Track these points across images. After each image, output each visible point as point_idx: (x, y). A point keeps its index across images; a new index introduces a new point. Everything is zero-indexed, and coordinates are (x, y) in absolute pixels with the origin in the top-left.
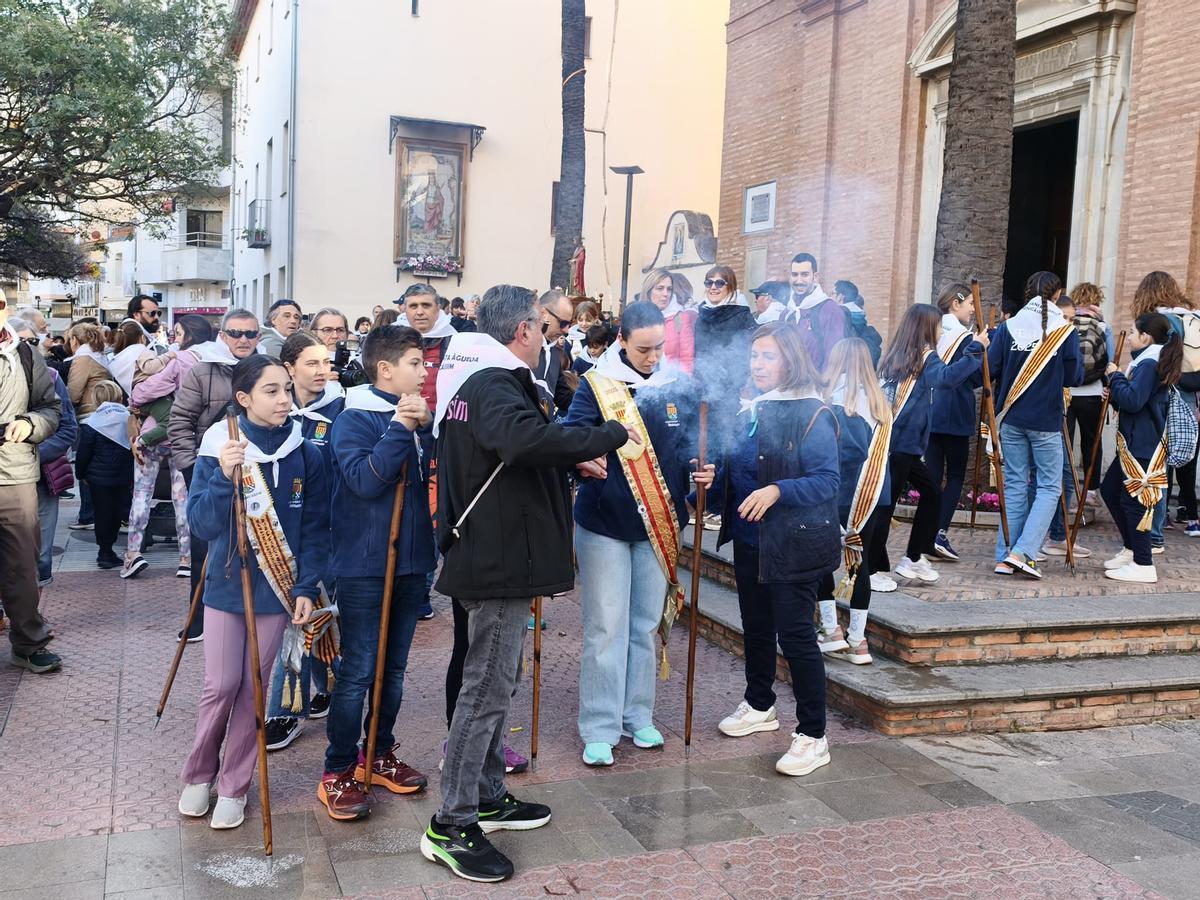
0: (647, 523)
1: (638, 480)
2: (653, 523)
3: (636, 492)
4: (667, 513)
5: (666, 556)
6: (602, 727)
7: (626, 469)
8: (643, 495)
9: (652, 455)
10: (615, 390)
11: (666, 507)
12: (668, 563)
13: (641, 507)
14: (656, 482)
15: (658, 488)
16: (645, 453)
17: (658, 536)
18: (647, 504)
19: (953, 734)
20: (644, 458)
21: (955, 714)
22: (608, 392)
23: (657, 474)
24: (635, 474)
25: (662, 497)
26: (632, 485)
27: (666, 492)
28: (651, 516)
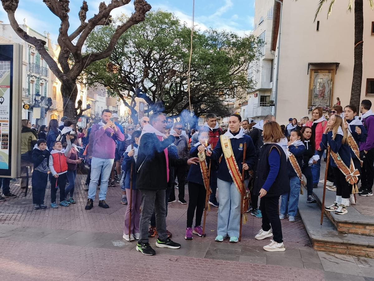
0: (232, 176)
1: (229, 164)
2: (234, 176)
3: (228, 167)
4: (238, 174)
5: (239, 186)
7: (227, 161)
8: (231, 168)
9: (234, 157)
10: (227, 139)
11: (237, 172)
12: (240, 189)
13: (230, 171)
14: (235, 165)
15: (235, 166)
16: (231, 156)
17: (236, 180)
18: (232, 171)
20: (231, 158)
22: (225, 140)
23: (235, 162)
24: (229, 162)
25: (236, 169)
28: (233, 174)
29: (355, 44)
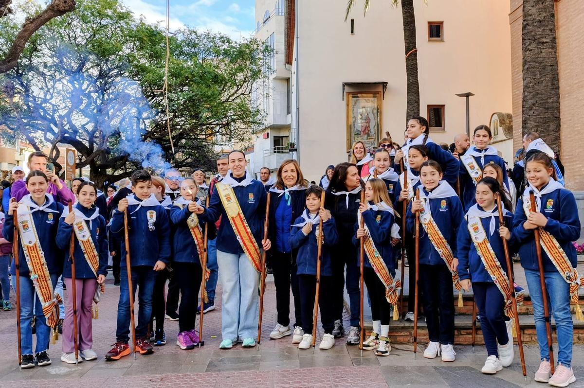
0: (242, 244)
1: (236, 226)
2: (245, 244)
3: (236, 231)
4: (250, 239)
5: (253, 259)
6: (228, 333)
7: (231, 222)
8: (239, 232)
9: (242, 215)
10: (227, 189)
11: (249, 237)
12: (255, 262)
13: (238, 237)
14: (244, 226)
15: (245, 229)
16: (239, 214)
17: (248, 250)
18: (241, 236)
19: (401, 343)
20: (238, 217)
21: (402, 334)
22: (224, 190)
23: (244, 223)
24: (235, 223)
25: (247, 233)
26: (234, 228)
27: (249, 230)
28: (243, 241)
29: (406, 54)
